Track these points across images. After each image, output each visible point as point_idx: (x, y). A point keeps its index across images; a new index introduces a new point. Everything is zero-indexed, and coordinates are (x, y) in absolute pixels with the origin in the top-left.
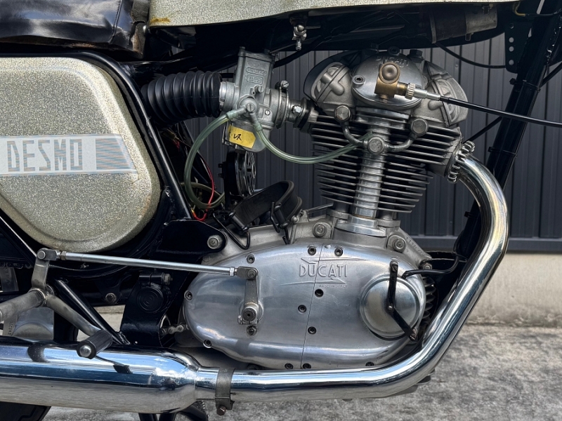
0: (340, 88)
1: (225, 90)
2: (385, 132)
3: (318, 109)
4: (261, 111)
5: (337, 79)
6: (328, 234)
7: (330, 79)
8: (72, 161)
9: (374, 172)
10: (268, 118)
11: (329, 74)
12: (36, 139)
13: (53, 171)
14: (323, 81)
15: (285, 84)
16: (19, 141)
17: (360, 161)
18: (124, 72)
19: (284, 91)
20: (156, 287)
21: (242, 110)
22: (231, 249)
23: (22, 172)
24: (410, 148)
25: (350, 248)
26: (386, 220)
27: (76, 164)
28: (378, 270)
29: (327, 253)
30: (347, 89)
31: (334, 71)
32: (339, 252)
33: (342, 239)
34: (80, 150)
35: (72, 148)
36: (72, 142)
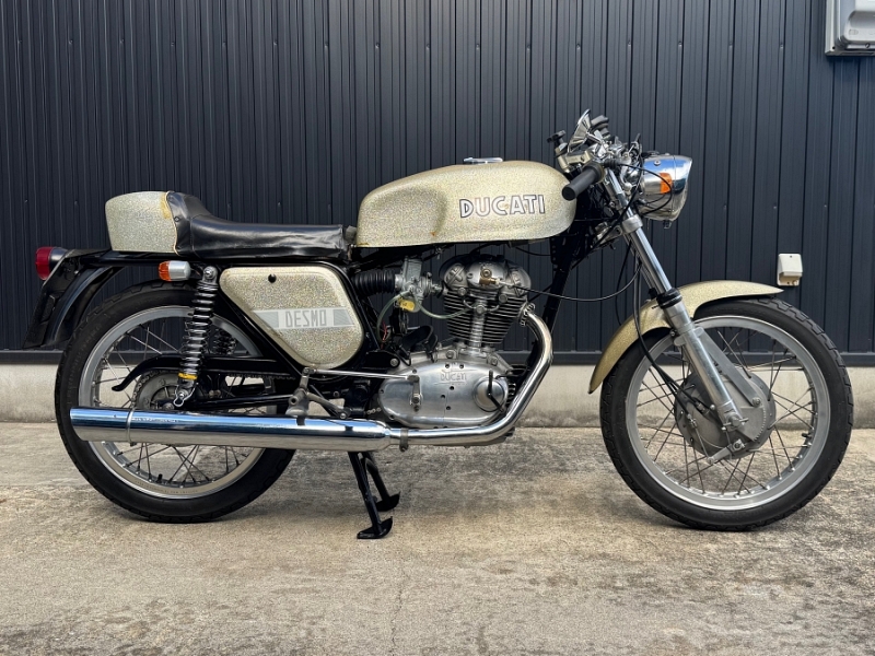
1: (398, 279)
2: (485, 301)
3: (449, 289)
4: (418, 290)
5: (458, 272)
6: (455, 357)
7: (455, 273)
8: (321, 321)
9: (479, 324)
11: (454, 270)
12: (301, 310)
13: (311, 327)
15: (429, 274)
16: (292, 311)
17: (472, 317)
19: (429, 278)
20: (363, 387)
21: (408, 291)
22: (402, 366)
23: (294, 327)
24: (499, 309)
25: (468, 364)
26: (486, 349)
27: (323, 323)
28: (482, 375)
29: (455, 367)
30: (464, 279)
31: (457, 269)
32: (462, 366)
33: (462, 359)
34: (325, 316)
35: (320, 314)
36: (321, 311)
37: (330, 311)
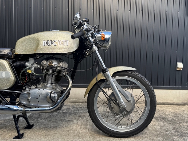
0: (45, 64)
1: (26, 64)
2: (52, 71)
3: (42, 67)
4: (32, 67)
5: (44, 62)
8: (2, 75)
9: (50, 77)
10: (33, 68)
14: (42, 63)
17: (48, 75)
18: (10, 61)
19: (37, 64)
20: (15, 95)
21: (28, 67)
22: (27, 89)
24: (56, 73)
25: (45, 89)
26: (54, 84)
27: (2, 76)
28: (49, 92)
29: (41, 90)
36: (2, 73)
37: (4, 72)
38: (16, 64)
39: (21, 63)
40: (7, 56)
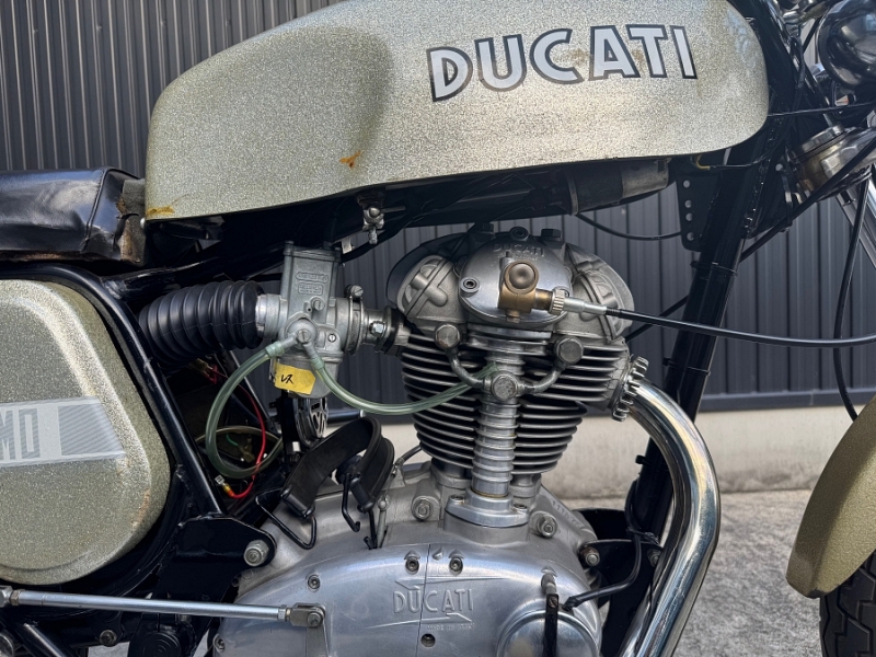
0: (440, 295)
1: (266, 308)
2: (516, 361)
4: (322, 335)
5: (435, 281)
6: (436, 515)
7: (425, 283)
8: (24, 447)
10: (333, 348)
11: (423, 275)
14: (414, 286)
15: (357, 291)
18: (108, 292)
19: (357, 300)
20: (168, 631)
21: (290, 341)
26: (524, 487)
27: (31, 448)
29: (438, 567)
30: (452, 296)
31: (430, 271)
32: (456, 565)
34: (35, 427)
35: (22, 424)
36: (22, 413)
37: (48, 412)
38: (162, 317)
39: (207, 299)
40: (70, 248)
